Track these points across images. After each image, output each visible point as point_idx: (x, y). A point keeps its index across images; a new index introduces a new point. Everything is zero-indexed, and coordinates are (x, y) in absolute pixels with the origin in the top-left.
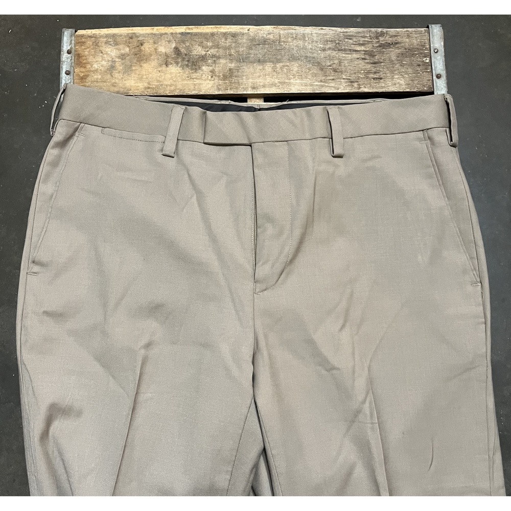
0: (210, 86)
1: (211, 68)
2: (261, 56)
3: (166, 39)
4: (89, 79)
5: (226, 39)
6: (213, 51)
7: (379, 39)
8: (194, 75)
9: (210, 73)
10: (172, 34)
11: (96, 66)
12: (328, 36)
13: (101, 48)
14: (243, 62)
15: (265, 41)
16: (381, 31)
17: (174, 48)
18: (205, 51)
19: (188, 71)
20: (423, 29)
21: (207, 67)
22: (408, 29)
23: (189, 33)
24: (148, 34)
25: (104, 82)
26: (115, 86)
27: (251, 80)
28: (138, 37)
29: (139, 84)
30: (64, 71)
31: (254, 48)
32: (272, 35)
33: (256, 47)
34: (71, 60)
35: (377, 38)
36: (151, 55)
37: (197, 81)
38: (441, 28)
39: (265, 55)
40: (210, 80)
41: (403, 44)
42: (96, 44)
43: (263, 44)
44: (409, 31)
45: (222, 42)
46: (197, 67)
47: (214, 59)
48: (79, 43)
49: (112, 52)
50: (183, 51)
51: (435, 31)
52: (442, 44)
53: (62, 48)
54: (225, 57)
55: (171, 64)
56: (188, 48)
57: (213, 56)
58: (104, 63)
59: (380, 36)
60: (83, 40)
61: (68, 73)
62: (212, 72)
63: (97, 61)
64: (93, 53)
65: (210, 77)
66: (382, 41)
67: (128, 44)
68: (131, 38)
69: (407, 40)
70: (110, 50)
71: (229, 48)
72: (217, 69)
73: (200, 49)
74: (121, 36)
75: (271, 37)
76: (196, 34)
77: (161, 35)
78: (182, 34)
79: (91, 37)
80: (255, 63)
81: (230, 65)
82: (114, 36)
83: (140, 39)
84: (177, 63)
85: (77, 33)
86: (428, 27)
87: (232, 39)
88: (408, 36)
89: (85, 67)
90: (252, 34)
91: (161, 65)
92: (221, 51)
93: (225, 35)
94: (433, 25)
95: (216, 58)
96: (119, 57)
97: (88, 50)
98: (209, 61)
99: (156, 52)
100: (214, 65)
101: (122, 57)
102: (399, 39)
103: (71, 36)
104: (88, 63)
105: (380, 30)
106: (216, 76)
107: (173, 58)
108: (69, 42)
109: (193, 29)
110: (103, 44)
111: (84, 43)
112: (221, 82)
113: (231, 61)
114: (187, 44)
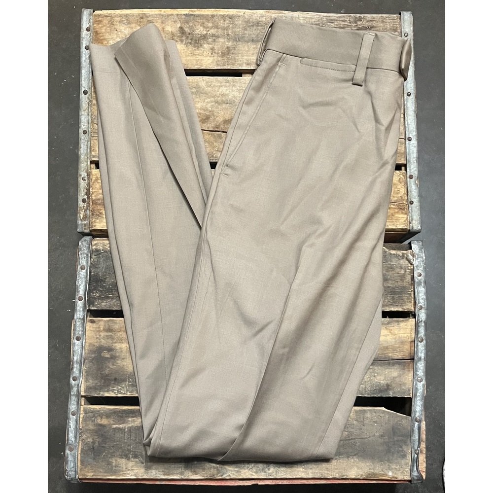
0: (210, 61)
1: (211, 46)
2: (254, 36)
3: (173, 20)
5: (224, 21)
6: (212, 31)
7: (357, 23)
8: (197, 52)
9: (210, 51)
10: (178, 15)
11: (111, 42)
12: (313, 20)
13: (116, 26)
14: (239, 41)
15: (258, 23)
16: (359, 16)
17: (180, 28)
18: (206, 31)
19: (191, 47)
20: (395, 15)
21: (207, 45)
22: (383, 15)
23: (192, 15)
24: (157, 15)
27: (245, 57)
28: (147, 17)
30: (84, 46)
31: (248, 29)
32: (264, 17)
33: (250, 28)
34: (90, 36)
37: (199, 58)
38: (411, 15)
39: (258, 35)
40: (210, 57)
41: (378, 28)
42: (112, 23)
43: (256, 26)
44: (383, 17)
45: (221, 23)
46: (199, 45)
47: (213, 38)
48: (96, 21)
49: (125, 30)
50: (187, 30)
51: (406, 17)
52: (412, 28)
53: (82, 25)
54: (223, 36)
55: (177, 41)
56: (191, 28)
57: (213, 35)
59: (358, 21)
60: (100, 19)
61: (87, 48)
63: (112, 38)
64: (109, 31)
65: (210, 54)
66: (360, 25)
67: (139, 23)
68: (142, 18)
69: (382, 25)
70: (123, 28)
71: (227, 28)
72: (216, 47)
73: (202, 29)
74: (133, 15)
75: (263, 19)
76: (198, 16)
77: (168, 15)
78: (186, 15)
79: (107, 16)
80: (249, 42)
81: (227, 44)
82: (127, 16)
83: (150, 19)
84: (182, 41)
85: (94, 13)
86: (400, 14)
87: (230, 21)
88: (382, 21)
89: (102, 43)
90: (247, 17)
92: (220, 31)
93: (224, 17)
94: (404, 12)
95: (215, 37)
97: (105, 28)
98: (210, 40)
99: (163, 31)
100: (213, 43)
102: (374, 24)
103: (90, 15)
104: (105, 39)
106: (215, 53)
107: (178, 36)
108: (88, 20)
109: (197, 12)
110: (118, 23)
111: (100, 21)
112: (219, 59)
113: (229, 40)
114: (191, 24)
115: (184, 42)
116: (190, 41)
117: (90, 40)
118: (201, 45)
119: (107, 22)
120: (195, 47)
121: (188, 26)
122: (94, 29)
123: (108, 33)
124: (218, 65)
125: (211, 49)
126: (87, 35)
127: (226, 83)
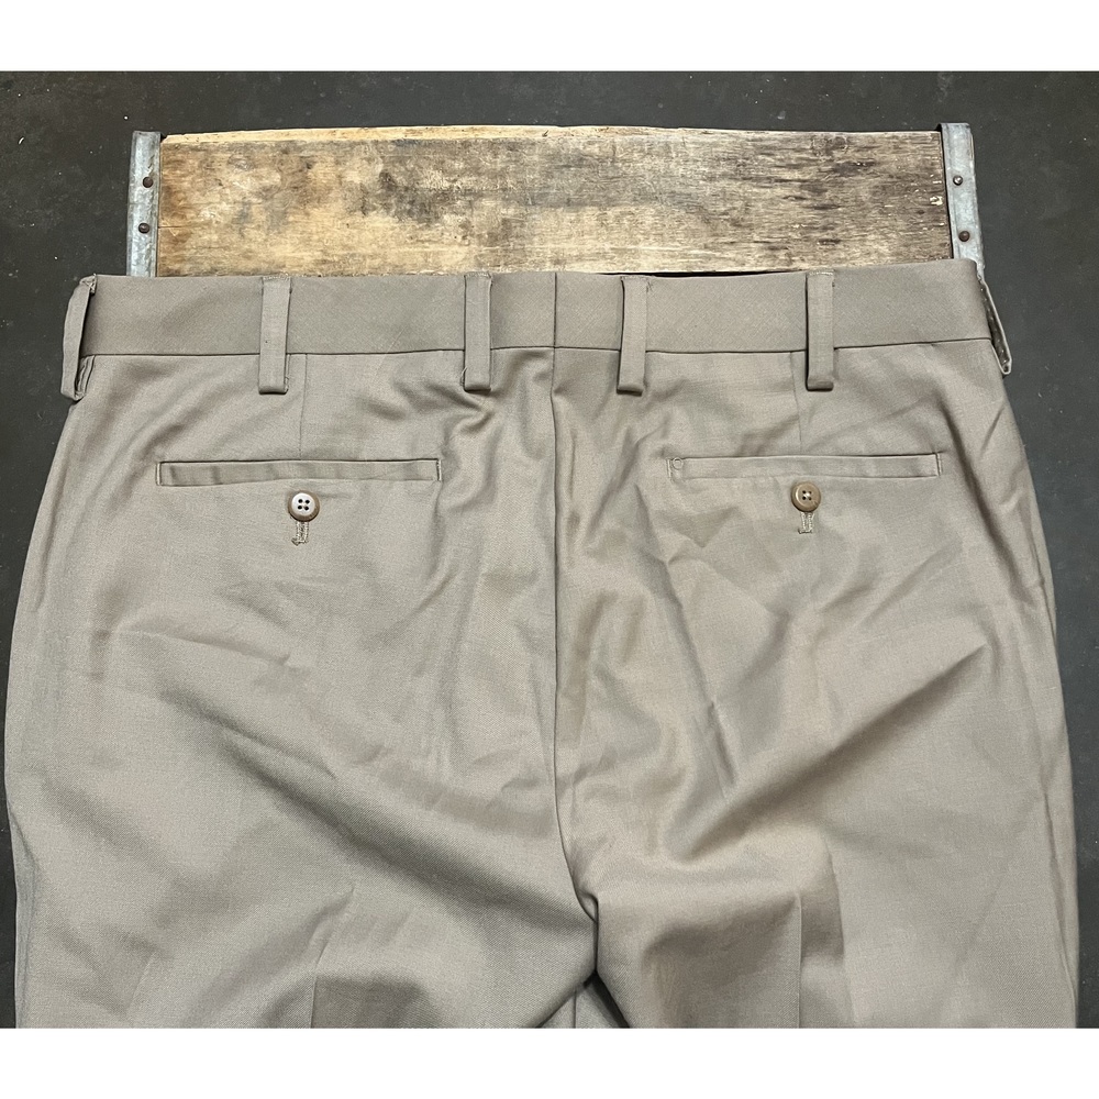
0: (460, 257)
1: (462, 218)
2: (572, 192)
3: (363, 155)
4: (192, 242)
5: (496, 155)
6: (466, 181)
7: (831, 154)
8: (426, 234)
9: (461, 230)
10: (376, 142)
11: (206, 214)
12: (720, 149)
13: (218, 173)
14: (534, 204)
15: (581, 160)
16: (837, 138)
17: (382, 174)
18: (449, 181)
19: (410, 223)
20: (928, 133)
21: (453, 216)
22: (896, 133)
23: (412, 142)
24: (324, 144)
25: (225, 248)
26: (249, 258)
27: (551, 245)
28: (300, 149)
29: (304, 253)
30: (136, 223)
31: (556, 174)
32: (597, 145)
33: (562, 173)
34: (152, 200)
35: (828, 152)
36: (330, 189)
37: (432, 248)
38: (969, 131)
39: (581, 189)
40: (460, 245)
41: (884, 166)
42: (208, 166)
43: (576, 166)
44: (897, 137)
45: (487, 161)
46: (432, 216)
47: (468, 198)
48: (169, 163)
49: (242, 182)
50: (400, 180)
51: (955, 137)
52: (972, 165)
53: (131, 173)
54: (492, 194)
55: (374, 208)
56: (411, 174)
57: (467, 192)
58: (225, 207)
59: (834, 148)
60: (179, 156)
61: (144, 229)
62: (465, 226)
63: (210, 203)
64: (202, 185)
65: (459, 238)
66: (840, 159)
67: (277, 164)
68: (285, 152)
69: (894, 156)
70: (238, 177)
71: (502, 174)
72: (475, 221)
73: (438, 176)
74: (263, 146)
75: (595, 149)
76: (429, 144)
77: (353, 145)
78: (398, 143)
79: (195, 149)
80: (559, 207)
81: (503, 212)
82: (247, 147)
83: (305, 153)
84: (387, 207)
85: (165, 141)
86: (939, 129)
87: (508, 155)
88: (896, 147)
89: (183, 217)
90: (552, 144)
91: (351, 212)
92: (484, 180)
93: (493, 146)
94: (949, 125)
95: (473, 195)
96: (258, 195)
97: (189, 178)
98: (459, 202)
99: (341, 183)
100: (468, 212)
101: (266, 193)
102: (877, 156)
103: (153, 147)
104: (190, 207)
105: (834, 135)
106: (472, 235)
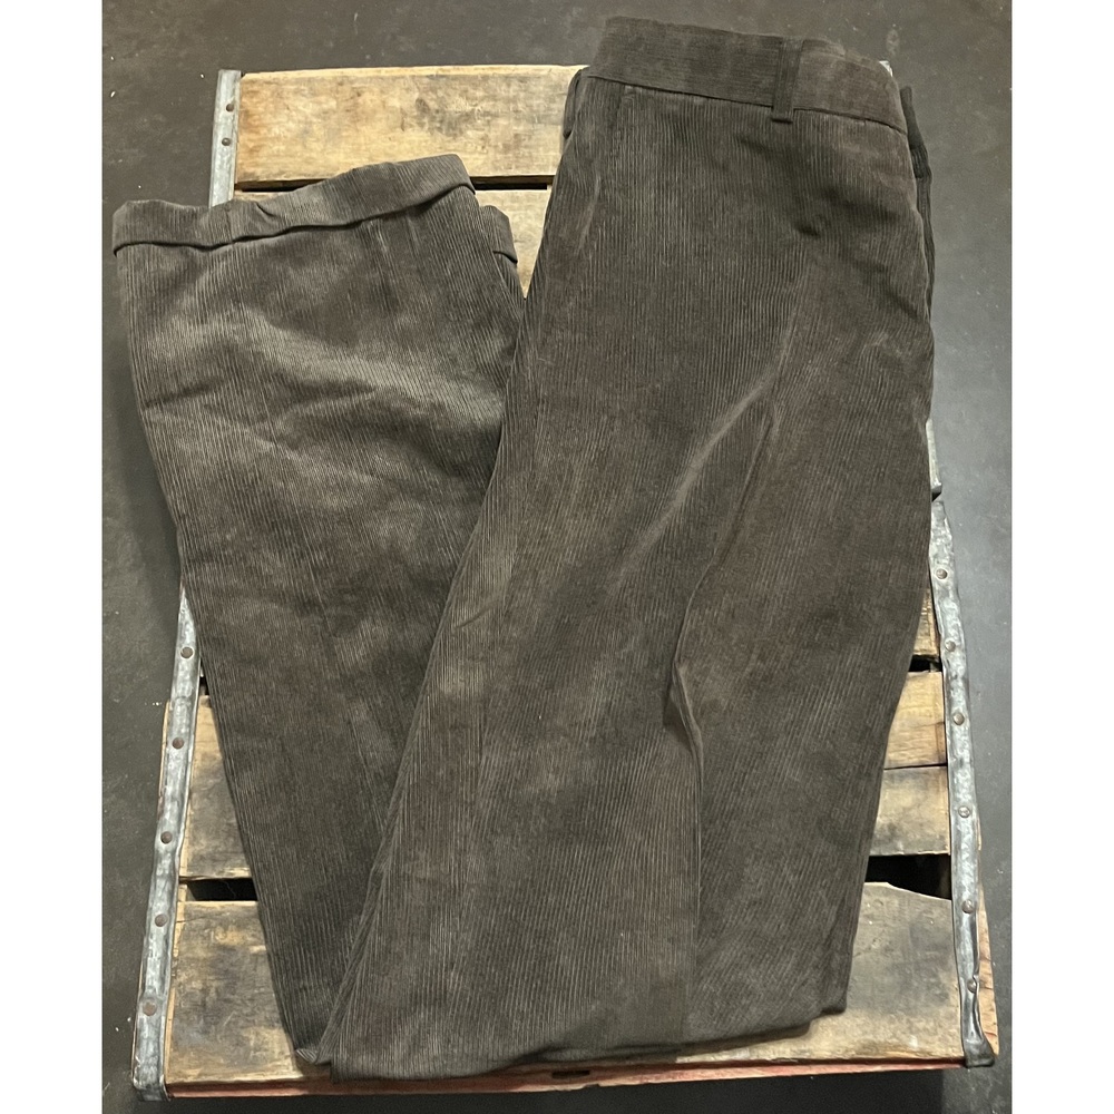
107: (415, 117)
108: (230, 91)
109: (452, 70)
110: (291, 95)
111: (255, 93)
112: (499, 156)
113: (518, 120)
114: (440, 93)
115: (426, 127)
116: (438, 125)
117: (234, 127)
118: (461, 132)
119: (269, 93)
120: (448, 135)
121: (434, 97)
122: (241, 107)
123: (271, 113)
124: (496, 168)
125: (482, 139)
126: (227, 118)
127: (513, 202)
